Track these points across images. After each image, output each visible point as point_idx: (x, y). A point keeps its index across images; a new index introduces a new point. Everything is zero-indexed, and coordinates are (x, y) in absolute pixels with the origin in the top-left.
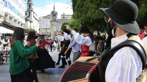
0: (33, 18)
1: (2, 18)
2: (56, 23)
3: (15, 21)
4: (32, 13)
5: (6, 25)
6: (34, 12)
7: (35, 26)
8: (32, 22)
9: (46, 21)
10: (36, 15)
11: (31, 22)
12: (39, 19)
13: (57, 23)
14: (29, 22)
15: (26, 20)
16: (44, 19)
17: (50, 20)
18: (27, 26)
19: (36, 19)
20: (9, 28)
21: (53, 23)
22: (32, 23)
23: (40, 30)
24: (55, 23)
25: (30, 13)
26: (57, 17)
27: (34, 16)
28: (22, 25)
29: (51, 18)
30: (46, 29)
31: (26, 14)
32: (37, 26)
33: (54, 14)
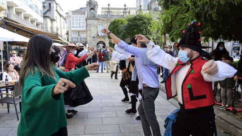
0: (56, 14)
1: (4, 12)
2: (95, 22)
3: (26, 18)
4: (54, 5)
5: (10, 26)
6: (57, 4)
7: (59, 27)
8: (55, 20)
9: (78, 18)
10: (60, 8)
11: (52, 20)
12: (66, 15)
13: (97, 21)
14: (49, 21)
15: (45, 17)
16: (75, 16)
17: (85, 17)
18: (47, 28)
19: (61, 16)
20: (15, 30)
21: (89, 22)
22: (54, 23)
23: (67, 34)
24: (93, 21)
25: (50, 4)
26: (96, 12)
27: (57, 10)
28: (37, 25)
29: (86, 13)
30: (79, 32)
31: (44, 7)
32: (62, 27)
33: (92, 6)
